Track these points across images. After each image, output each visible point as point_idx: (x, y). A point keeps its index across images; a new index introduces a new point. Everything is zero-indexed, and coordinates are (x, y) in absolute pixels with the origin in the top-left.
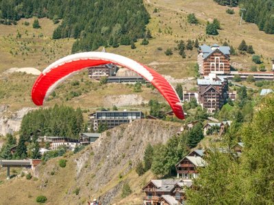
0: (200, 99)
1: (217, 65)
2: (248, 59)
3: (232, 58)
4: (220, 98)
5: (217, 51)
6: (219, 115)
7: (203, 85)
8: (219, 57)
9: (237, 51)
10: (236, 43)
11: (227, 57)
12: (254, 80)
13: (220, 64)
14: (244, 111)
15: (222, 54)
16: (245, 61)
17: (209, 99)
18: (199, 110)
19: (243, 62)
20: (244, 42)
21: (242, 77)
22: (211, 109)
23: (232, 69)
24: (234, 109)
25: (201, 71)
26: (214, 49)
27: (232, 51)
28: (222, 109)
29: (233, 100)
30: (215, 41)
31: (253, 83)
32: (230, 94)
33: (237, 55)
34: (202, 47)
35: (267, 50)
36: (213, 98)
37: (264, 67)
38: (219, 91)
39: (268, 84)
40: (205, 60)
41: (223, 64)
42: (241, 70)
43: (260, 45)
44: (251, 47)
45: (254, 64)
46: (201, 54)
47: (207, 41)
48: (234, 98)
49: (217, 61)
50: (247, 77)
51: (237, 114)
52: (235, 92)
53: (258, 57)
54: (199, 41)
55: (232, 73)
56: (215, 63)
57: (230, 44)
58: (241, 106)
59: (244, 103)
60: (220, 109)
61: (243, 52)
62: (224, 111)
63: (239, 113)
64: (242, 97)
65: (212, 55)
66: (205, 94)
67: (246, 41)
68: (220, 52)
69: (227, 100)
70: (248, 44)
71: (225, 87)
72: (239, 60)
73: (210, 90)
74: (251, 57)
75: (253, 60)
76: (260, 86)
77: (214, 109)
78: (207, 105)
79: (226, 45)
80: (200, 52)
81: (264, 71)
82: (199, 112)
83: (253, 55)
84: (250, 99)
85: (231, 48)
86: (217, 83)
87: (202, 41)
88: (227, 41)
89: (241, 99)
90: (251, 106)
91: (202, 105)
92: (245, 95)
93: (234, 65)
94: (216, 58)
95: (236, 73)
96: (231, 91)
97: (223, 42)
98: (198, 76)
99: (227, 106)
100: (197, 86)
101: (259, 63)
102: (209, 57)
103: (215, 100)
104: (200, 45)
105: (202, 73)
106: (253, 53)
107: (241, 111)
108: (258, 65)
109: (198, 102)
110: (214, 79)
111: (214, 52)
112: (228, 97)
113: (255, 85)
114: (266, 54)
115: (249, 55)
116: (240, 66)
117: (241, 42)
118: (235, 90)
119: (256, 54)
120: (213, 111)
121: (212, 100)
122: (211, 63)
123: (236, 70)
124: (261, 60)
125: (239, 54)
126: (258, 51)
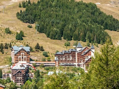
0: (13, 78)
1: (22, 57)
2: (40, 54)
3: (31, 53)
4: (24, 77)
5: (23, 49)
6: (24, 87)
7: (14, 70)
8: (23, 53)
9: (34, 49)
10: (34, 45)
11: (28, 53)
12: (44, 66)
13: (24, 57)
14: (39, 85)
15: (26, 51)
16: (39, 55)
17: (17, 78)
18: (12, 84)
19: (38, 56)
20: (38, 44)
21: (37, 64)
22: (19, 84)
23: (31, 60)
24: (32, 84)
25: (13, 61)
26: (20, 48)
27: (31, 50)
28: (25, 83)
29: (32, 78)
30: (21, 43)
31: (44, 68)
32: (30, 74)
33: (34, 52)
34: (13, 47)
35: (52, 48)
36: (20, 77)
37: (50, 59)
38: (23, 73)
39: (52, 68)
40: (15, 55)
41: (26, 57)
42: (37, 61)
43: (47, 46)
44: (42, 47)
45: (44, 57)
46: (13, 51)
47: (16, 43)
48: (32, 77)
49: (22, 55)
50: (40, 64)
51: (34, 86)
52: (33, 74)
53: (46, 53)
54: (12, 44)
55: (31, 62)
56: (21, 57)
57: (30, 45)
58: (37, 81)
59: (38, 80)
60: (24, 83)
61: (38, 50)
62: (26, 85)
63: (36, 86)
64: (37, 76)
65: (19, 52)
66: (15, 75)
67: (39, 44)
68: (24, 50)
69: (28, 78)
70: (40, 46)
71: (27, 71)
72: (35, 54)
73: (18, 73)
74: (42, 53)
75: (44, 55)
76: (48, 69)
77: (21, 83)
78: (17, 81)
79: (27, 46)
80: (12, 50)
81: (50, 61)
82: (12, 85)
83: (43, 52)
84: (42, 78)
85: (31, 47)
86: (23, 68)
87: (14, 44)
88: (28, 44)
89: (37, 77)
90: (42, 81)
91: (14, 81)
92: (39, 75)
93: (32, 58)
94: (22, 53)
95: (34, 62)
96: (31, 73)
97: (26, 44)
98: (11, 64)
99: (28, 82)
100: (11, 70)
101: (47, 56)
102: (17, 53)
103: (21, 78)
104: (12, 46)
105: (14, 62)
106: (43, 50)
107: (37, 85)
108: (46, 58)
109: (11, 80)
110: (20, 66)
111: (21, 50)
112: (29, 76)
113: (45, 69)
114: (51, 51)
115: (41, 51)
116: (36, 58)
117: (36, 44)
118: (33, 72)
119: (45, 51)
120: (20, 85)
121: (19, 78)
122: (19, 57)
123: (34, 61)
124: (48, 54)
125: (35, 51)
126: (46, 50)
